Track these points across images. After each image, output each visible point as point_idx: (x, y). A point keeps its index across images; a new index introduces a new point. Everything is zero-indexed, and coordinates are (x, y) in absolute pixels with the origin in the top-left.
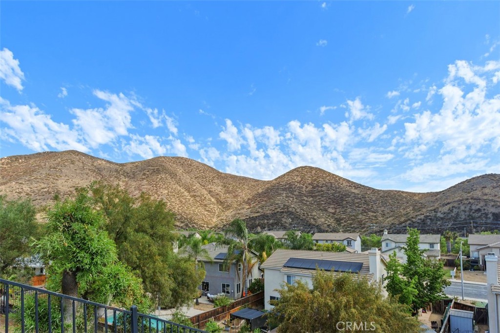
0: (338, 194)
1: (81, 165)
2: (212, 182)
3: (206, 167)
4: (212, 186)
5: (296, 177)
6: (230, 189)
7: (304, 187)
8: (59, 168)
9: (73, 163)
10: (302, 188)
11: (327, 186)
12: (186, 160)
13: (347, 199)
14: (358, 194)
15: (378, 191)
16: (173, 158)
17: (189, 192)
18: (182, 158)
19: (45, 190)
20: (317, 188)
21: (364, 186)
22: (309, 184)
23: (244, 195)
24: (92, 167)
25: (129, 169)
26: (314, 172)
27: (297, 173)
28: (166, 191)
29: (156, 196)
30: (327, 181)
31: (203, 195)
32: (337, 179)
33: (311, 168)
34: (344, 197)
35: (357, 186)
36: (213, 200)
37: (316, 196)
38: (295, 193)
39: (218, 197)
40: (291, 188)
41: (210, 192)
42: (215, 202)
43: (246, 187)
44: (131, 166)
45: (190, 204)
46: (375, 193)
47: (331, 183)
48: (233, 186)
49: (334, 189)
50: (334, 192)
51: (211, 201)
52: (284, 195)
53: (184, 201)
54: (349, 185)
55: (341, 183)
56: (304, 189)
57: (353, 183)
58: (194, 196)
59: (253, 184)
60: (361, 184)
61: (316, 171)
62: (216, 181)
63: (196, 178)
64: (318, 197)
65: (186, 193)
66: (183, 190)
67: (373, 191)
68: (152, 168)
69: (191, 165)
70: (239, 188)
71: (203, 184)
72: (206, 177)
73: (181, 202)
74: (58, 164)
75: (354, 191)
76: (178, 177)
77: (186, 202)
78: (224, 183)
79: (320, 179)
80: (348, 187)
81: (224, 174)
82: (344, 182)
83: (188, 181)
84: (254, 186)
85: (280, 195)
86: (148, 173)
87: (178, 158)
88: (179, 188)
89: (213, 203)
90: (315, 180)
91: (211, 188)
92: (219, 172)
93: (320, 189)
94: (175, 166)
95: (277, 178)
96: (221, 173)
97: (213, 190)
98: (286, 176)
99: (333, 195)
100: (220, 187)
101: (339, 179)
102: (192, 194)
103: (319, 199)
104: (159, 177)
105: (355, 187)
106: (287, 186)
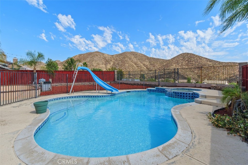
0: (200, 65)
1: (100, 56)
2: (145, 61)
3: (142, 55)
4: (145, 63)
5: (180, 58)
6: (152, 63)
7: (184, 62)
8: (93, 58)
9: (97, 56)
10: (183, 62)
11: (195, 61)
12: (135, 52)
13: (204, 67)
14: (211, 64)
15: (222, 63)
16: (130, 52)
17: (136, 65)
18: (133, 52)
19: (89, 65)
20: (190, 62)
21: (214, 61)
22: (186, 61)
23: (157, 66)
24: (103, 57)
25: (115, 57)
26: (189, 55)
27: (181, 56)
28: (128, 65)
29: (124, 66)
30: (195, 59)
31: (141, 66)
32: (201, 58)
33: (188, 54)
34: (203, 66)
35: (211, 61)
36: (145, 68)
37: (189, 66)
38: (180, 65)
39: (147, 67)
40: (178, 62)
41: (144, 65)
42: (146, 69)
43: (159, 62)
44: (115, 56)
45: (136, 69)
46: (220, 64)
47: (197, 60)
48: (153, 62)
49: (199, 62)
50: (198, 64)
51: (144, 68)
52: (175, 65)
53: (134, 68)
54: (206, 60)
55: (203, 60)
56: (184, 63)
57: (209, 59)
58: (138, 66)
59: (161, 61)
60: (213, 60)
61: (190, 55)
62: (146, 60)
63: (139, 59)
64: (190, 66)
65: (135, 65)
66: (133, 64)
67: (219, 63)
68: (123, 56)
69: (137, 55)
70: (156, 63)
71: (141, 62)
72: (142, 59)
73: (133, 68)
74: (93, 56)
75: (209, 63)
76: (132, 59)
77: (135, 68)
78: (150, 61)
79: (192, 58)
80: (206, 61)
81: (150, 57)
82: (204, 59)
83: (136, 61)
84: (162, 62)
85: (173, 65)
86: (121, 58)
87: (132, 52)
88: (132, 63)
89: (145, 69)
90: (189, 59)
91: (144, 63)
92: (148, 57)
93: (191, 62)
94: (131, 55)
95: (172, 59)
96: (149, 57)
97: (145, 64)
98: (176, 58)
99: (198, 65)
100: (148, 63)
101: (202, 58)
102: (137, 66)
103: (191, 67)
104: (125, 59)
105: (210, 61)
106: (176, 62)
